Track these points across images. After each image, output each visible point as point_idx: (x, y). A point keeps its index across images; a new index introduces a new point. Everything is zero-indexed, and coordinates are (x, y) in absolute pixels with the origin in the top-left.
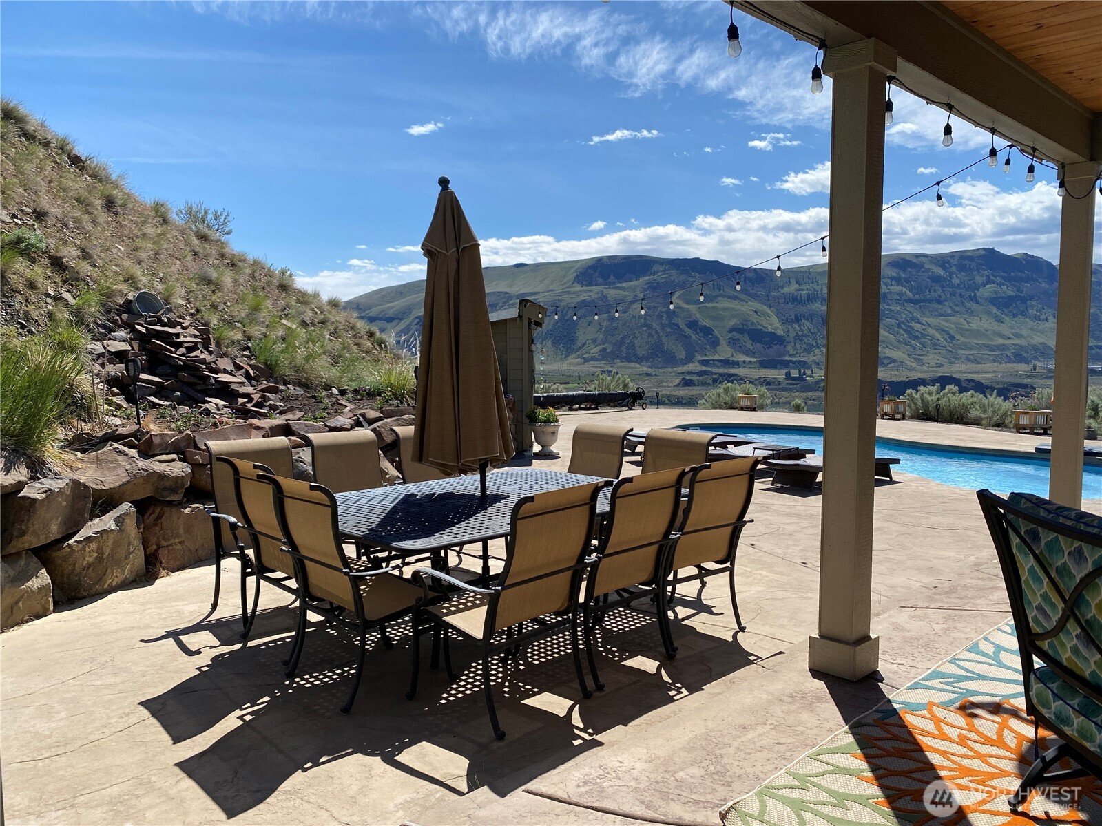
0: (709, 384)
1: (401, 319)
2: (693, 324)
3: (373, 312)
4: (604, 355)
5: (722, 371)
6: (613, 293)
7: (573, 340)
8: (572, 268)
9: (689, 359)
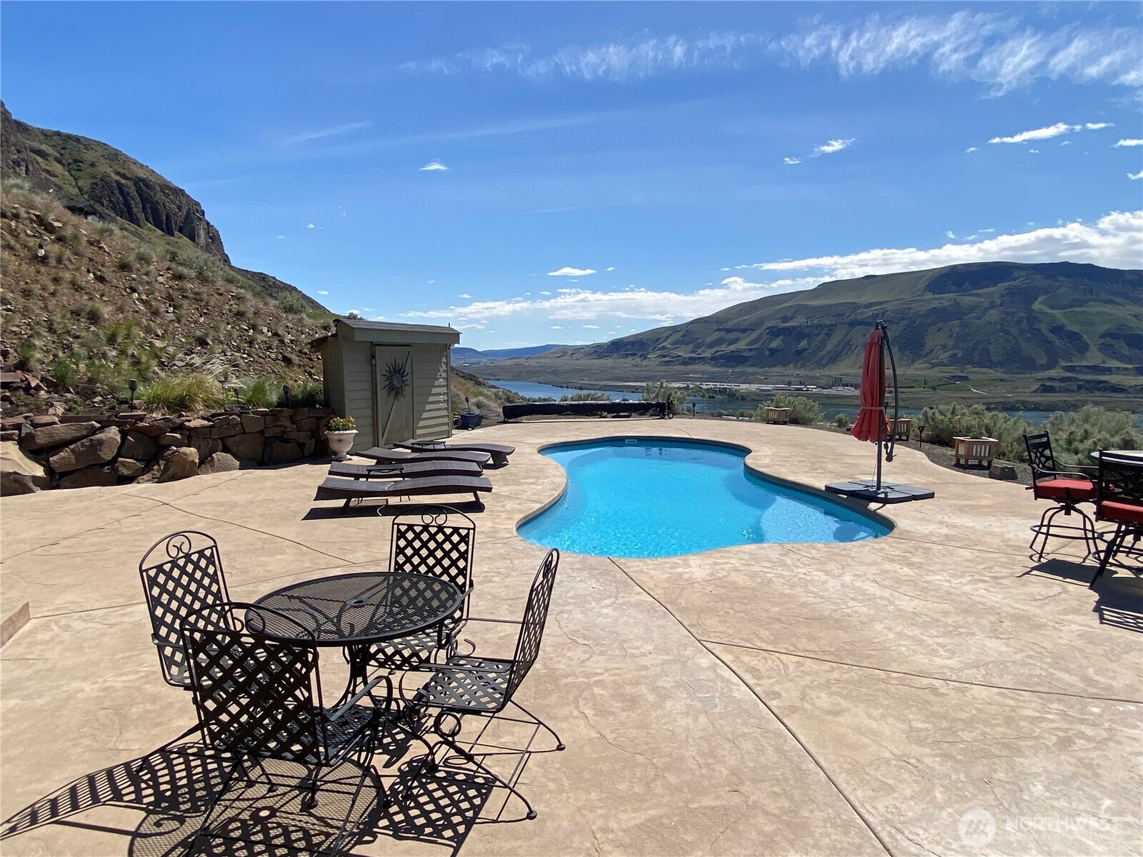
0: (1072, 391)
1: (753, 330)
2: (1057, 330)
3: (729, 325)
4: (954, 360)
5: (1090, 377)
6: (966, 300)
7: (922, 345)
8: (923, 277)
9: (1050, 366)
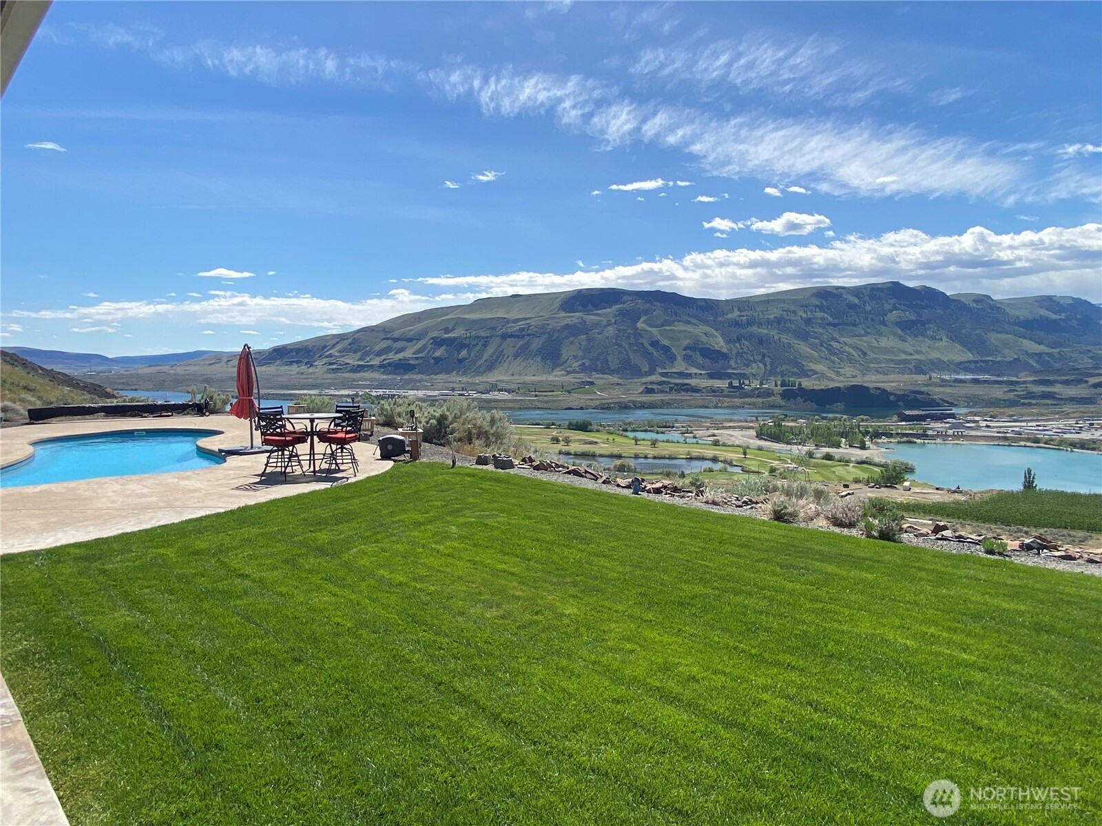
0: (666, 392)
1: (419, 340)
2: (655, 344)
3: (396, 334)
4: (583, 369)
5: (677, 381)
6: (590, 319)
7: (559, 356)
8: (557, 298)
9: (651, 372)
